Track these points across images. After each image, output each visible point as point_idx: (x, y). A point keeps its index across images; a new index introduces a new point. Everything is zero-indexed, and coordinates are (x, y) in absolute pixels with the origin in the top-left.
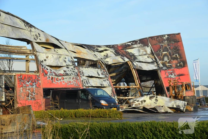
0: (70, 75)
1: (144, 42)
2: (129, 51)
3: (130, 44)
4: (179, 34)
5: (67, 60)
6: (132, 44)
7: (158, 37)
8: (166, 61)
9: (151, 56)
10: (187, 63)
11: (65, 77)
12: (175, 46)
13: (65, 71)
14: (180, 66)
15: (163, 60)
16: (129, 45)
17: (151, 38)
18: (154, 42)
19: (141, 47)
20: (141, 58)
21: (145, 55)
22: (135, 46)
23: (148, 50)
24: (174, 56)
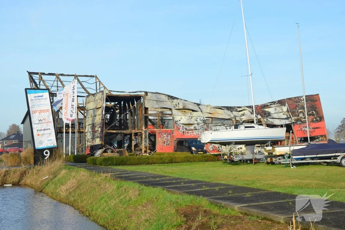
0: (199, 129)
1: (281, 103)
2: (267, 110)
3: (269, 104)
4: (318, 95)
5: (198, 120)
6: (271, 104)
7: (295, 98)
8: (301, 117)
9: (287, 113)
10: (324, 118)
11: (194, 131)
12: (312, 105)
13: (195, 127)
14: (317, 120)
15: (298, 116)
16: (267, 105)
17: (289, 99)
18: (291, 102)
19: (279, 106)
20: (275, 116)
21: (281, 112)
22: (273, 106)
23: (285, 109)
24: (311, 113)
